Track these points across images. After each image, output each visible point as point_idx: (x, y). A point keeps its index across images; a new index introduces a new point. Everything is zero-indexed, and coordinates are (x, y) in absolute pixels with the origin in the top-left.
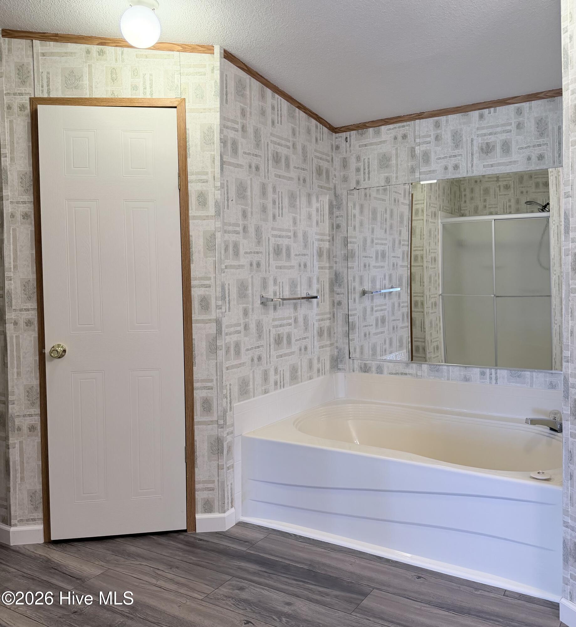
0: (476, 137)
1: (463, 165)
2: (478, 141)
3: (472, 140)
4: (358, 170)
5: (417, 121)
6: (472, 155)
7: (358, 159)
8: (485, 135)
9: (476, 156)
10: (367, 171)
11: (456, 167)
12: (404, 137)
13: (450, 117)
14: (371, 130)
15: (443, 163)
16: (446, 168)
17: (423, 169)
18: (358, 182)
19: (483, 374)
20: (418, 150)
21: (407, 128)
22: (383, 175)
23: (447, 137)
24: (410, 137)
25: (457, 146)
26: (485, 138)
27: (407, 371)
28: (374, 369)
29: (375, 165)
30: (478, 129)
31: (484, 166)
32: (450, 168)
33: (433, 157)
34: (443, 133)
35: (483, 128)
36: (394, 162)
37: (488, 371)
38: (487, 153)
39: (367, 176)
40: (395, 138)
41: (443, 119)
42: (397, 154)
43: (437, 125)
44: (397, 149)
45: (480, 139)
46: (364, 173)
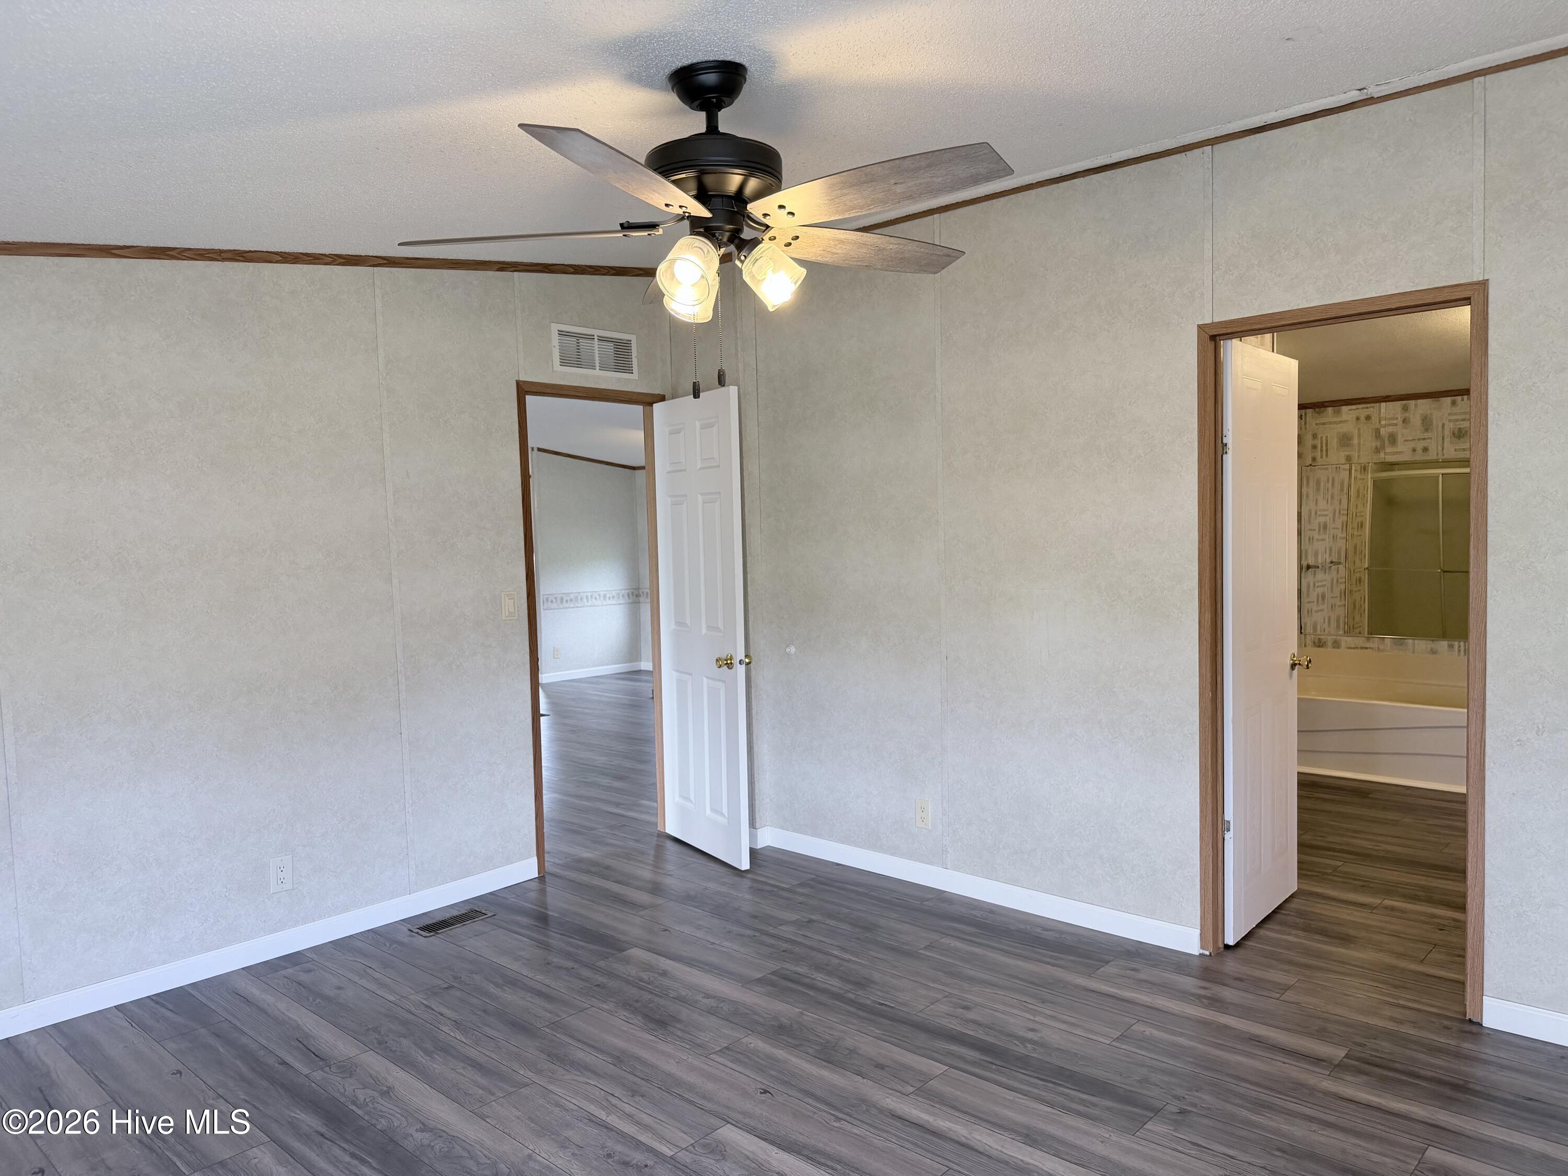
0: (1447, 423)
1: (1433, 447)
2: (1450, 426)
3: (1443, 425)
4: (1314, 447)
5: (1383, 404)
6: (1443, 439)
7: (1315, 436)
8: (1457, 420)
9: (1447, 440)
10: (1324, 448)
11: (1425, 450)
12: (1368, 418)
13: (1420, 401)
14: (1330, 409)
15: (1412, 445)
16: (1414, 450)
17: (1389, 450)
18: (1314, 459)
19: (1451, 646)
20: (1383, 431)
21: (1372, 409)
22: (1343, 454)
23: (1416, 420)
24: (1375, 419)
25: (1427, 430)
26: (1458, 423)
27: (1367, 645)
28: (1330, 644)
29: (1334, 443)
30: (1450, 414)
31: (1455, 450)
32: (1419, 450)
33: (1400, 439)
34: (1411, 417)
35: (1456, 414)
36: (1356, 441)
37: (1456, 643)
38: (1459, 437)
39: (1324, 453)
40: (1358, 419)
41: (1412, 403)
42: (1359, 435)
43: (1405, 409)
44: (1359, 429)
45: (1452, 424)
46: (1322, 450)
